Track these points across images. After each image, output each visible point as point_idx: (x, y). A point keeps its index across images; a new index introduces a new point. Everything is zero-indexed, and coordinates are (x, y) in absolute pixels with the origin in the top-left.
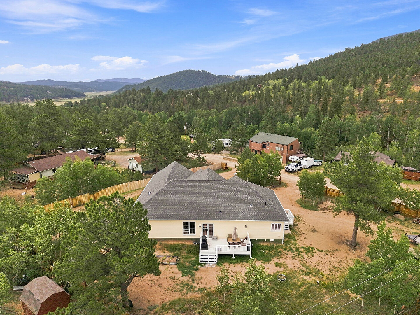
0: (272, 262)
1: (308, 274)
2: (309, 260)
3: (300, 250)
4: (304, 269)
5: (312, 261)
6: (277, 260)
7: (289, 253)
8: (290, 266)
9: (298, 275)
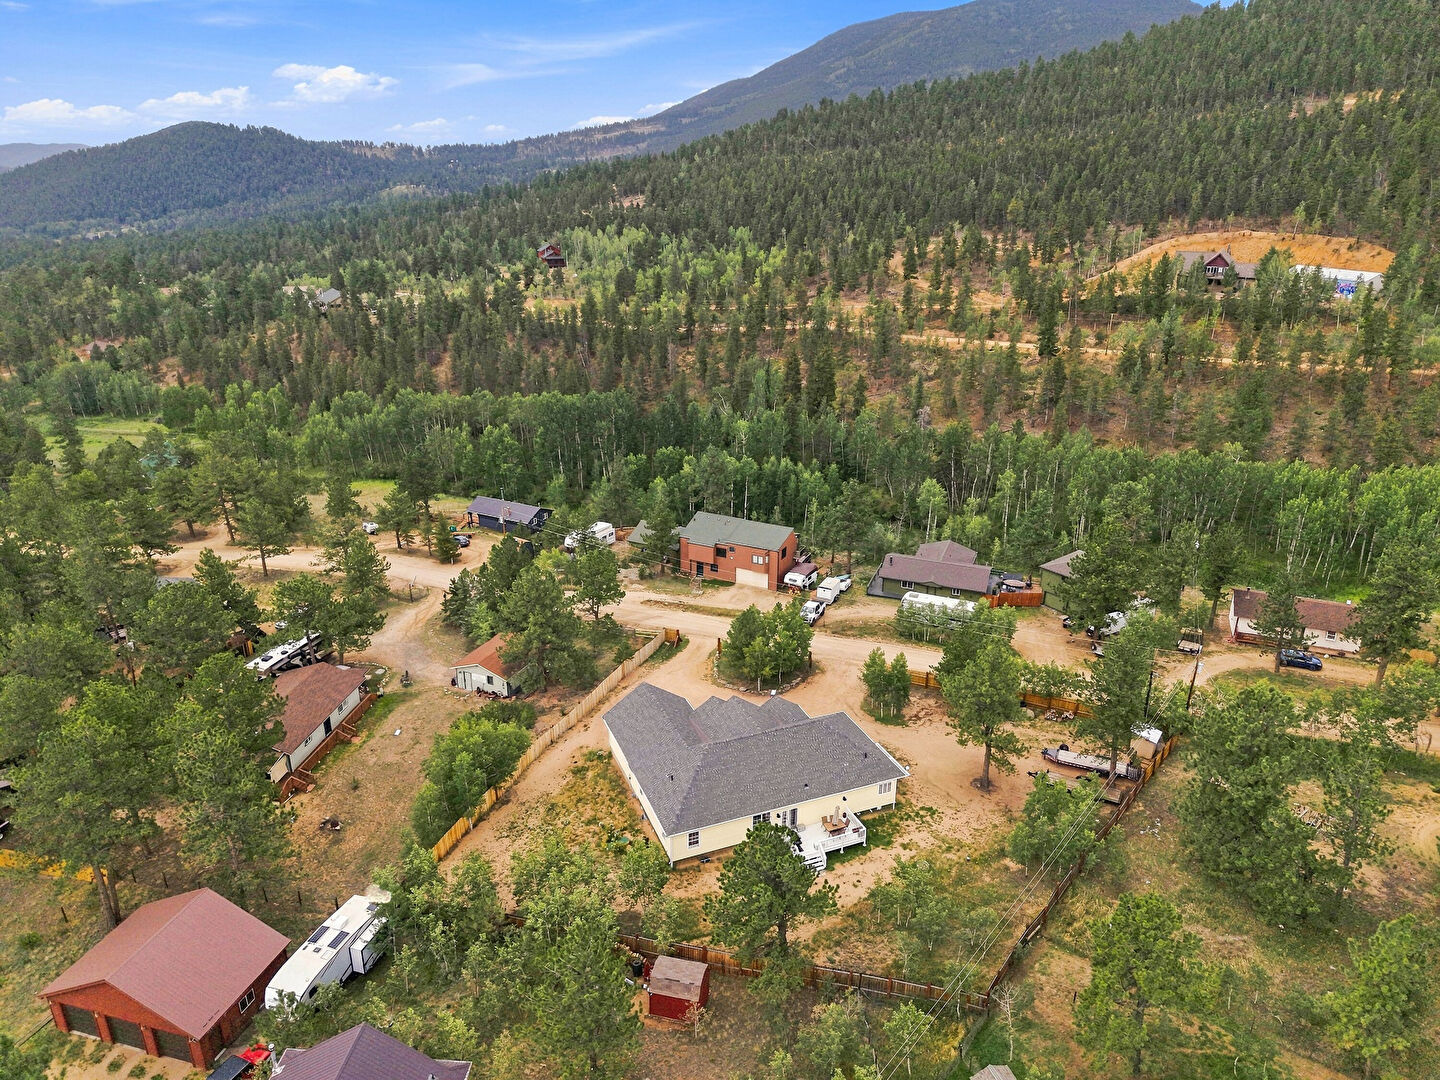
0: (895, 845)
1: (949, 849)
2: (940, 828)
3: (921, 813)
4: (940, 843)
5: (944, 826)
6: (900, 840)
7: (909, 822)
8: (922, 845)
9: (938, 855)
